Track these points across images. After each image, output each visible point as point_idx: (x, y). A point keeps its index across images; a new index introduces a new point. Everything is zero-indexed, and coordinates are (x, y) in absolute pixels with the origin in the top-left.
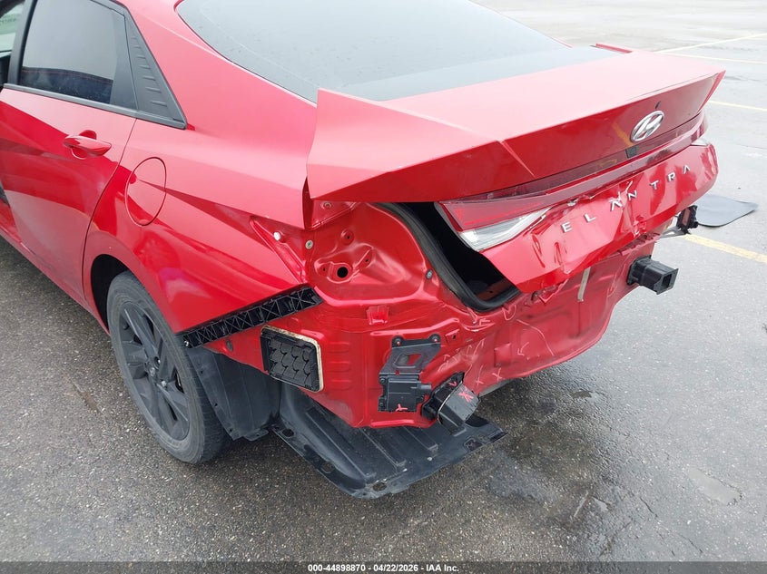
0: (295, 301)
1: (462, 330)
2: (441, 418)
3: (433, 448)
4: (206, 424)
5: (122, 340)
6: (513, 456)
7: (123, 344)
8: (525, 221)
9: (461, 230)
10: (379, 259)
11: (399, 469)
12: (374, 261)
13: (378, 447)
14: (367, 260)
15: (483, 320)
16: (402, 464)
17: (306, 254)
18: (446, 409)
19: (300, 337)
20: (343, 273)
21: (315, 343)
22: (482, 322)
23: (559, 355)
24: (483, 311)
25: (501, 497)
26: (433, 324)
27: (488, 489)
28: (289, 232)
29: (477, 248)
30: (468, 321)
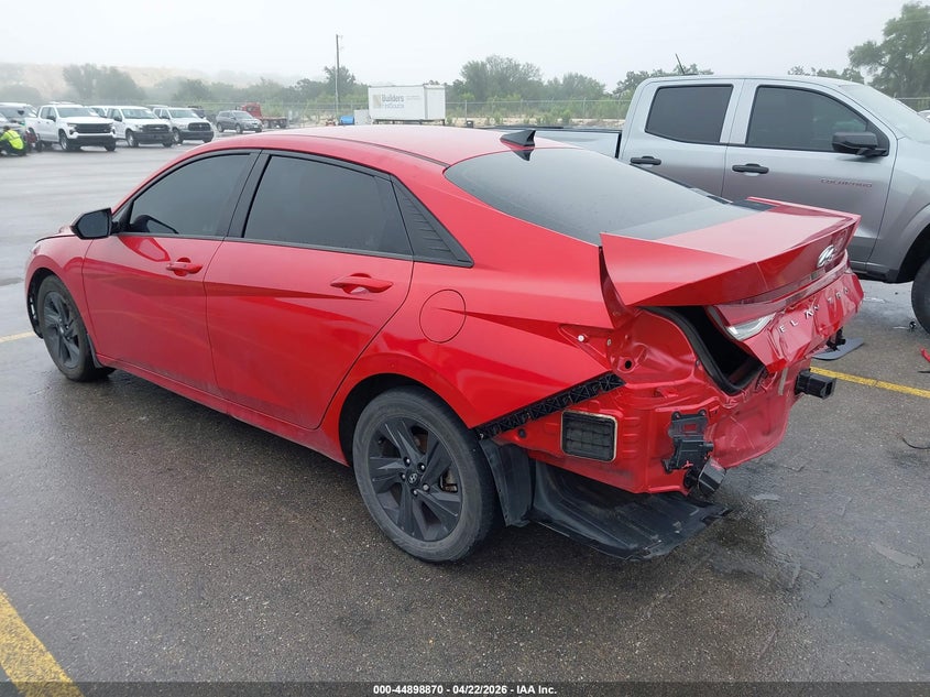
0: (604, 385)
1: (721, 407)
2: (701, 484)
3: (677, 524)
4: (483, 513)
5: (370, 454)
6: (725, 544)
7: (370, 460)
8: (763, 322)
9: (728, 325)
10: (651, 353)
11: (654, 541)
12: (647, 356)
13: (631, 526)
14: (643, 356)
15: (732, 399)
16: (656, 537)
17: (607, 350)
18: (705, 477)
19: (601, 416)
20: (628, 365)
21: (613, 418)
22: (731, 402)
23: (758, 449)
24: (731, 392)
25: (725, 574)
26: (701, 401)
27: (712, 569)
28: (593, 333)
29: (739, 339)
30: (724, 400)
